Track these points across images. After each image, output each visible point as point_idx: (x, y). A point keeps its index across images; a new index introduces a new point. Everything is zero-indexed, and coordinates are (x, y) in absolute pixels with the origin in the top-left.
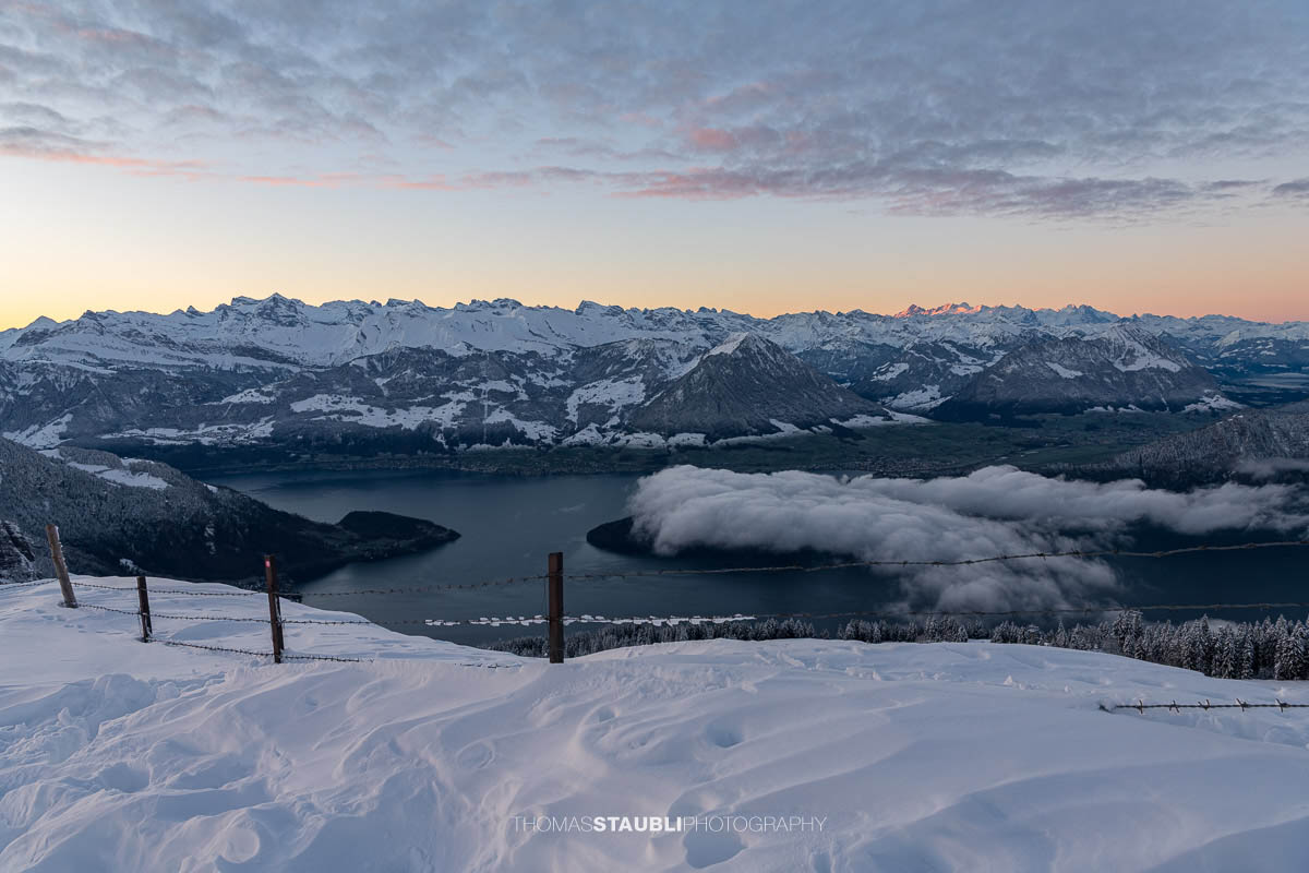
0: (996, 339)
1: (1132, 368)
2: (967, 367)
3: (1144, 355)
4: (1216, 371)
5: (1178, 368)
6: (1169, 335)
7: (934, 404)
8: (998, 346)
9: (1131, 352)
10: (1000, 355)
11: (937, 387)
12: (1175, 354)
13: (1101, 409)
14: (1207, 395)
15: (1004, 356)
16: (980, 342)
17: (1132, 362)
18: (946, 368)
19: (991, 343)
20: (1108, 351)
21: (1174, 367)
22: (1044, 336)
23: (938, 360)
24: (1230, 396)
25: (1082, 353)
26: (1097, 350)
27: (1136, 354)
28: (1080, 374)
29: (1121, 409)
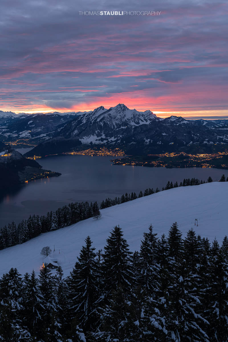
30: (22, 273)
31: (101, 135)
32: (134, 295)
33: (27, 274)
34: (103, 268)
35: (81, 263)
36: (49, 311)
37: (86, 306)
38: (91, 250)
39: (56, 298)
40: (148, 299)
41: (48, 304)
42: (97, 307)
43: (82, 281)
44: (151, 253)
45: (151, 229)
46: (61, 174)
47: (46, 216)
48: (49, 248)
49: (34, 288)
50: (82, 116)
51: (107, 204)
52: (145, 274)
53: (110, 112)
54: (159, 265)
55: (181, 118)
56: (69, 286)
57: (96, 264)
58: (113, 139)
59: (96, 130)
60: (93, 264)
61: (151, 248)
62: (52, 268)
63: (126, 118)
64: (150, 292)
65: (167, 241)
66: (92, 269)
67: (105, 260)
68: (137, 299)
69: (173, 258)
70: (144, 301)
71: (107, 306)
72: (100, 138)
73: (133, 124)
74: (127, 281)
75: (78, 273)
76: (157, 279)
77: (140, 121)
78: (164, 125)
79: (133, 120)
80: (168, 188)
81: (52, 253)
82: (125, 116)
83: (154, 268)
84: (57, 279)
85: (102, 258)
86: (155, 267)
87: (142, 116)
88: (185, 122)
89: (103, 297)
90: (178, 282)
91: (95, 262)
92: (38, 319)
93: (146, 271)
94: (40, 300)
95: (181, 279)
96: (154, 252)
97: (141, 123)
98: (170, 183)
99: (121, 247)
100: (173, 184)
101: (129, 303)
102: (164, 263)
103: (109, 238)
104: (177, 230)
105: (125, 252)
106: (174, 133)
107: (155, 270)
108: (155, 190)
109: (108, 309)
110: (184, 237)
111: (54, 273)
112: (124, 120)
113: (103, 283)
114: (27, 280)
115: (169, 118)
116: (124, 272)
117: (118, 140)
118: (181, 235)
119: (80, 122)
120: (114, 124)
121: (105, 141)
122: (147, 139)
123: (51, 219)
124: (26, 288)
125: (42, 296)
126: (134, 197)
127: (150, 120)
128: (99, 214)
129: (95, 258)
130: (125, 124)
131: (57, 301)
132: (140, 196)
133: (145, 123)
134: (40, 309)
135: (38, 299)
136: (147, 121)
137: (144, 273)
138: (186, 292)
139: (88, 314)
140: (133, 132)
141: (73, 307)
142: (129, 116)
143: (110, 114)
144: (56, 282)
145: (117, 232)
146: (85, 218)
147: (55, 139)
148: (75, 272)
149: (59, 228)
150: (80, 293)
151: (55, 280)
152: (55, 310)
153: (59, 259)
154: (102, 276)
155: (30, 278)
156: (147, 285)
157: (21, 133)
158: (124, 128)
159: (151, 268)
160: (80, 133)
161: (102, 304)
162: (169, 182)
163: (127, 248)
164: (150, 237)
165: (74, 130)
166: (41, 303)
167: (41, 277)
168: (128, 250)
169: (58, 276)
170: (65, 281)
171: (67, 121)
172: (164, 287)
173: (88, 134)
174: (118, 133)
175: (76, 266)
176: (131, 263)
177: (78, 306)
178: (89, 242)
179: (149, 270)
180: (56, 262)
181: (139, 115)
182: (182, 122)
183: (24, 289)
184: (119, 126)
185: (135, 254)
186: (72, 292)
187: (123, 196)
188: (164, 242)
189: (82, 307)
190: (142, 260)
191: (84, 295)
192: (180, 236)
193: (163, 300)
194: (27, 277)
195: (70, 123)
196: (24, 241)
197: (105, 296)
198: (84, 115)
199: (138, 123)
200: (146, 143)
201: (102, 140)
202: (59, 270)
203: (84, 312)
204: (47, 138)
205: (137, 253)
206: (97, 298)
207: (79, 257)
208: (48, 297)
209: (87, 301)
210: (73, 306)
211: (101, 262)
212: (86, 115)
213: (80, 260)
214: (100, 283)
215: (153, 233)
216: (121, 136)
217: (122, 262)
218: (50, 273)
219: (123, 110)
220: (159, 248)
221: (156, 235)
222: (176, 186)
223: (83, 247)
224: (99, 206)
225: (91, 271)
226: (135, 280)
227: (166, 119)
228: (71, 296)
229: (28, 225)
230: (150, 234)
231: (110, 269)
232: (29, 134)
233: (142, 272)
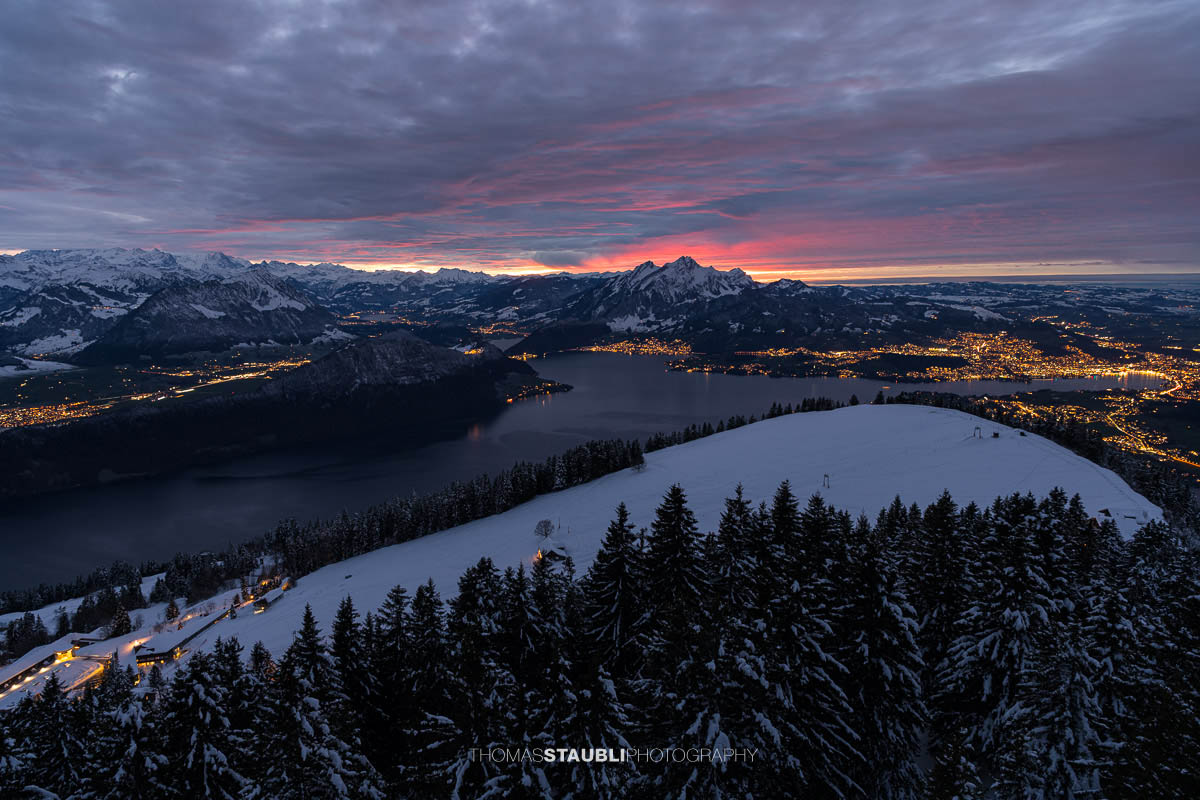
0: (137, 282)
1: (266, 308)
2: (108, 310)
3: (276, 296)
4: (333, 309)
5: (304, 307)
6: (294, 280)
7: (76, 349)
8: (139, 290)
9: (265, 294)
10: (143, 298)
11: (77, 332)
12: (300, 295)
13: (245, 345)
14: (328, 329)
15: (148, 300)
16: (121, 284)
17: (267, 303)
18: (87, 311)
19: (132, 285)
20: (245, 292)
21: (301, 307)
22: (185, 279)
23: (75, 303)
24: (344, 329)
25: (223, 295)
26: (235, 292)
27: (269, 295)
28: (223, 314)
29: (262, 344)
30: (501, 567)
31: (648, 316)
32: (707, 613)
33: (510, 569)
34: (648, 562)
35: (608, 552)
36: (549, 637)
37: (617, 630)
38: (627, 529)
39: (562, 614)
40: (733, 621)
41: (548, 625)
42: (637, 633)
43: (610, 585)
44: (738, 537)
45: (739, 493)
46: (572, 388)
47: (545, 464)
48: (549, 522)
49: (521, 595)
50: (612, 280)
51: (657, 444)
52: (728, 575)
53: (664, 273)
54: (754, 560)
55: (799, 282)
56: (586, 593)
57: (636, 554)
58: (669, 322)
59: (639, 306)
60: (629, 553)
61: (740, 528)
62: (556, 560)
63: (694, 283)
64: (737, 610)
65: (770, 514)
66: (628, 563)
67: (653, 547)
68: (711, 621)
69: (782, 547)
70: (726, 625)
71: (656, 632)
72: (645, 320)
73: (707, 294)
74: (693, 587)
75: (603, 570)
76: (751, 585)
77: (721, 289)
78: (767, 295)
79: (707, 286)
80: (772, 415)
81: (555, 533)
82: (693, 279)
83: (743, 565)
84: (565, 579)
85: (646, 543)
86: (745, 562)
87: (725, 279)
88: (808, 291)
89: (648, 615)
90: (789, 592)
91: (634, 551)
92: (530, 652)
93: (729, 570)
94: (532, 617)
95: (796, 586)
96: (745, 535)
97: (723, 293)
98: (777, 405)
99: (682, 523)
100: (783, 407)
101: (697, 628)
102: (764, 555)
103: (661, 508)
104: (790, 495)
105: (690, 533)
106: (786, 310)
107: (747, 568)
108: (747, 418)
109: (656, 638)
110: (803, 507)
111: (558, 568)
112: (690, 287)
113: (648, 589)
114: (510, 580)
115: (776, 283)
116: (688, 570)
117: (678, 324)
118: (797, 504)
119: (609, 290)
120: (672, 294)
121: (655, 327)
122: (734, 323)
123: (554, 470)
124: (508, 594)
125: (536, 610)
126: (708, 432)
127: (741, 286)
128: (641, 461)
129: (635, 543)
130: (693, 294)
131: (563, 619)
132: (720, 429)
133: (730, 292)
134: (534, 634)
135: (530, 615)
136: (734, 289)
137: (725, 572)
138: (805, 611)
139: (620, 646)
140: (708, 310)
141: (593, 632)
142: (700, 279)
143: (665, 276)
144: (562, 585)
145: (676, 496)
146: (616, 469)
147: (562, 322)
148: (596, 567)
149: (567, 487)
150: (606, 607)
151: (561, 582)
152: (560, 636)
153: (568, 544)
154: (646, 577)
155: (515, 576)
156: (730, 596)
157: (500, 311)
158: (690, 301)
159: (739, 565)
160: (608, 311)
161: (646, 628)
162: (775, 405)
163: (695, 525)
164: (737, 506)
165: (597, 306)
166: (534, 622)
167: (534, 575)
168: (696, 529)
169: (566, 574)
170: (579, 584)
171: (584, 288)
172: (763, 600)
173: (623, 313)
174: (679, 310)
175: (599, 557)
176: (701, 555)
177: (601, 631)
178: (623, 513)
179: (735, 569)
180: (562, 549)
181: (720, 278)
182: (801, 291)
183: (505, 596)
184: (680, 298)
185: (709, 537)
186: (591, 604)
187: (687, 429)
188: (764, 517)
189: (610, 632)
190: (721, 549)
191: (613, 611)
192: (795, 506)
193: (761, 624)
194: (509, 574)
195: (589, 292)
196: (505, 508)
197: (652, 614)
198: (616, 278)
199: (718, 293)
200: (733, 329)
201: (649, 324)
202: (568, 563)
203: (612, 642)
204: (548, 321)
205: (714, 536)
206: (637, 616)
207: (605, 540)
208: (547, 612)
209: (619, 622)
210: (591, 630)
211: (645, 551)
212: (620, 278)
213: (606, 546)
214: (642, 588)
215: (744, 499)
216: (685, 317)
217: (684, 551)
218: (551, 568)
219: (690, 268)
220: (754, 527)
221: (748, 502)
222: (789, 411)
223: (613, 523)
224: (643, 447)
225: (627, 567)
226: (708, 586)
227: (771, 284)
228: (590, 611)
229: (512, 481)
230: (738, 501)
231: (661, 563)
232: (515, 314)
233: (721, 572)
